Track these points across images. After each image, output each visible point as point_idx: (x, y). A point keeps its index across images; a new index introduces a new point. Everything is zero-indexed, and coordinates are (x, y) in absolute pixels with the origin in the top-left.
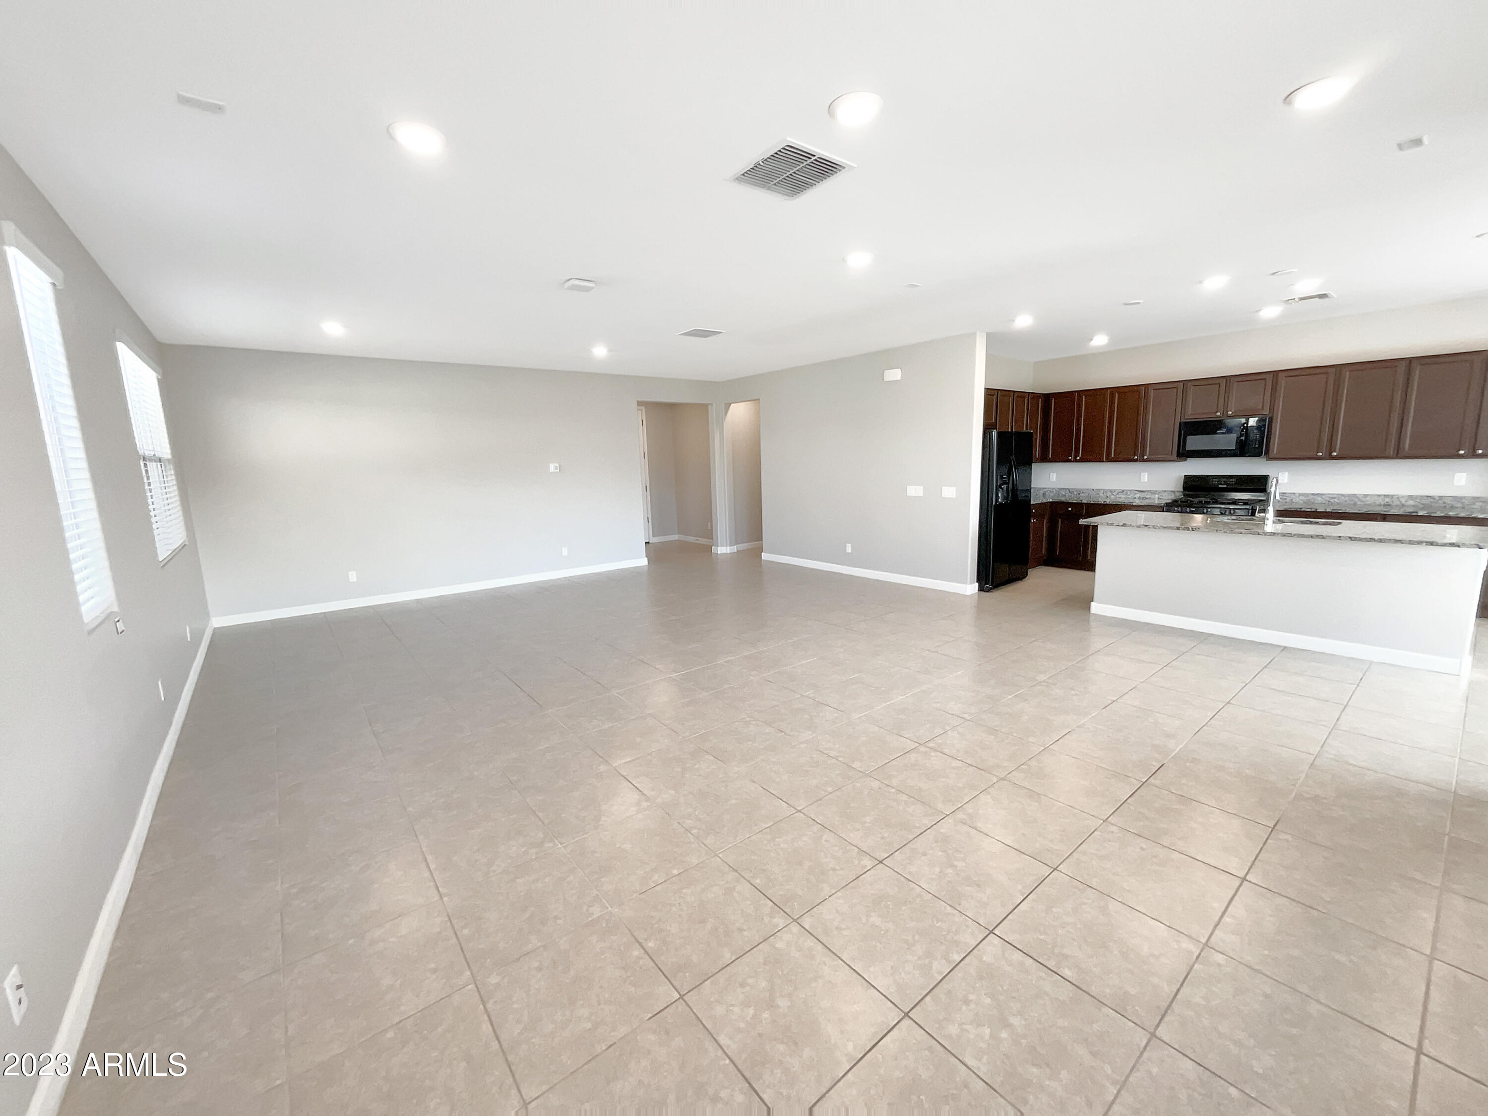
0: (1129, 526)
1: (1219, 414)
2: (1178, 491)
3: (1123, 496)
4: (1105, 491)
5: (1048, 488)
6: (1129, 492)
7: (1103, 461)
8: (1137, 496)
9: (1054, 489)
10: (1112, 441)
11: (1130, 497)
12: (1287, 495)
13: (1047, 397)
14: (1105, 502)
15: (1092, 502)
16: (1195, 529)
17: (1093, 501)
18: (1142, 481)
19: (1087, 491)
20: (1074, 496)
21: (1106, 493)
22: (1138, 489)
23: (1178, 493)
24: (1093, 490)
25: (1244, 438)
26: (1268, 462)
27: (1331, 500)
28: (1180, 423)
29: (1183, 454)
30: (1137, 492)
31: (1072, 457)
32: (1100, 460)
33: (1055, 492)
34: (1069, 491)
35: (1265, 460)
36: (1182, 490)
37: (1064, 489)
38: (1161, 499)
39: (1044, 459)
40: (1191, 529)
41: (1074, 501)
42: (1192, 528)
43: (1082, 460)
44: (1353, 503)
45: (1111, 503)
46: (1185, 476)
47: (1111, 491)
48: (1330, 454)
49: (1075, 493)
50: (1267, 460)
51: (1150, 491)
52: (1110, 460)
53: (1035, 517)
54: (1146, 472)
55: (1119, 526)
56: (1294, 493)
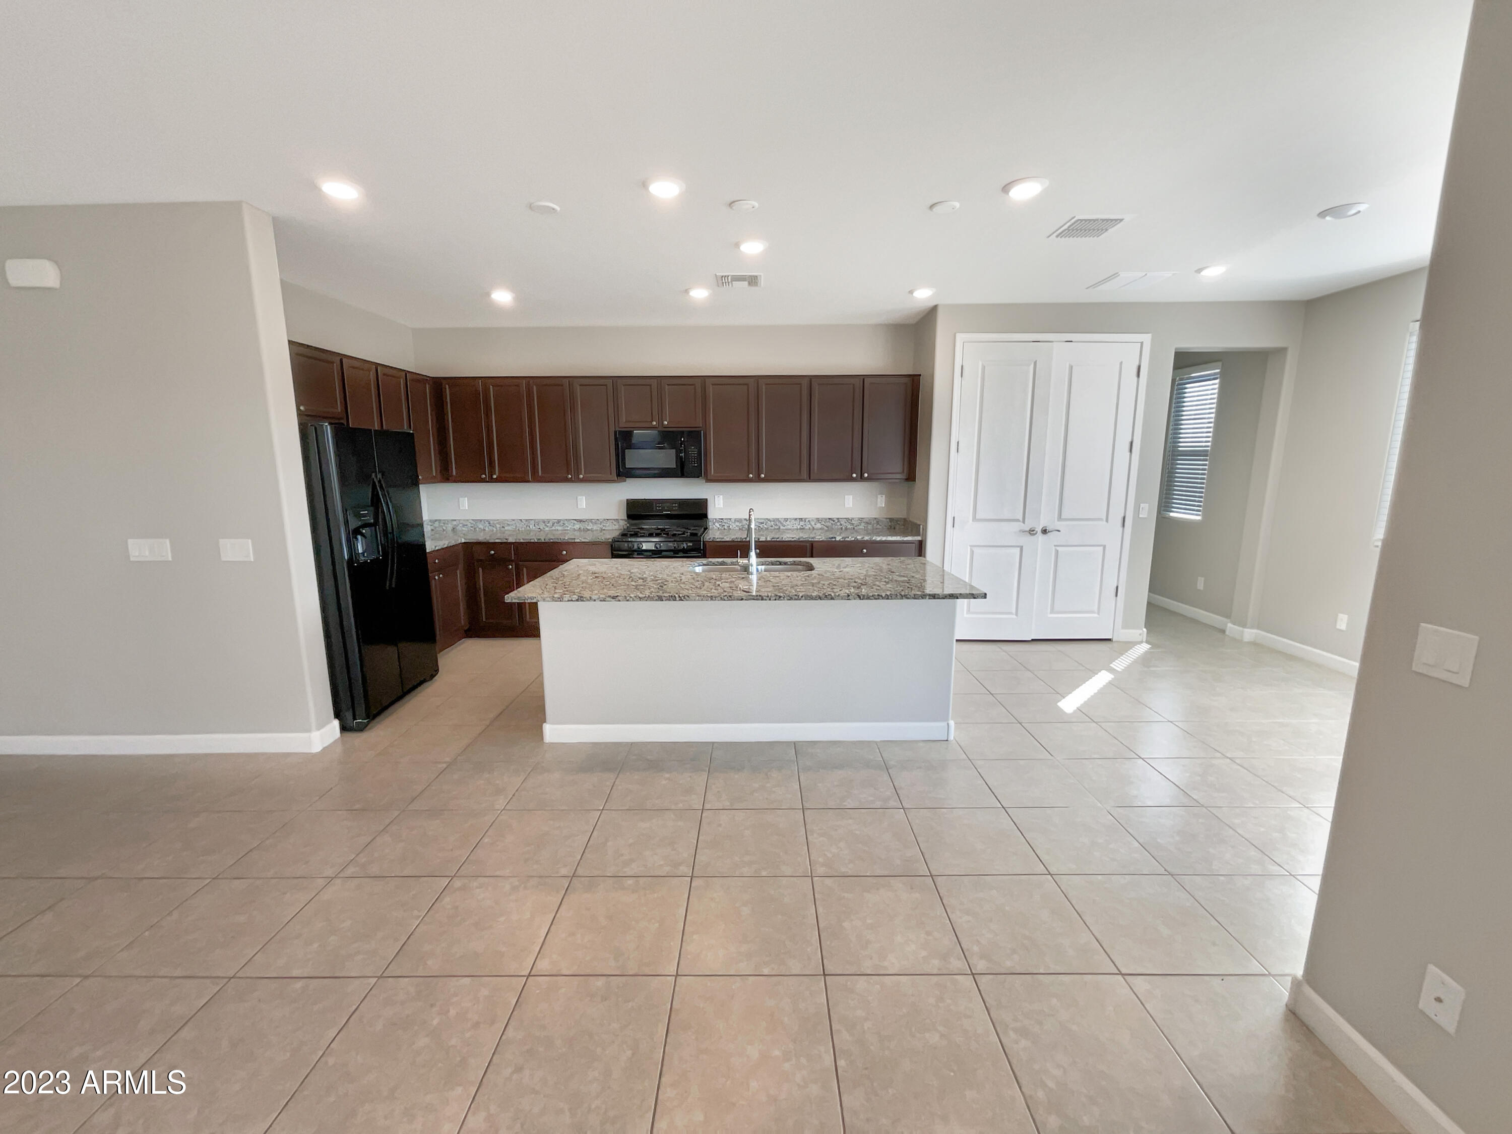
0: (588, 600)
1: (655, 423)
2: (621, 520)
3: (560, 528)
4: (537, 522)
5: (459, 520)
6: (566, 522)
7: (528, 481)
8: (577, 526)
9: (468, 520)
10: (537, 453)
11: (569, 529)
12: (725, 521)
13: (438, 384)
14: (539, 539)
15: (522, 541)
16: (684, 597)
17: (523, 539)
18: (579, 507)
19: (514, 522)
20: (497, 531)
21: (538, 525)
22: (575, 518)
23: (622, 521)
24: (521, 520)
25: (683, 454)
26: (707, 483)
27: (760, 526)
28: (615, 432)
29: (624, 473)
30: (576, 522)
31: (486, 475)
32: (524, 480)
33: (470, 525)
34: (489, 523)
35: (704, 481)
36: (626, 518)
37: (481, 521)
38: (604, 530)
39: (446, 476)
40: (678, 599)
41: (497, 541)
42: (679, 597)
43: (500, 480)
44: (777, 527)
45: (547, 541)
46: (627, 500)
47: (544, 522)
48: (759, 475)
49: (498, 526)
50: (706, 482)
51: (591, 520)
52: (537, 479)
53: (439, 570)
54: (583, 496)
55: (572, 600)
56: (730, 519)
